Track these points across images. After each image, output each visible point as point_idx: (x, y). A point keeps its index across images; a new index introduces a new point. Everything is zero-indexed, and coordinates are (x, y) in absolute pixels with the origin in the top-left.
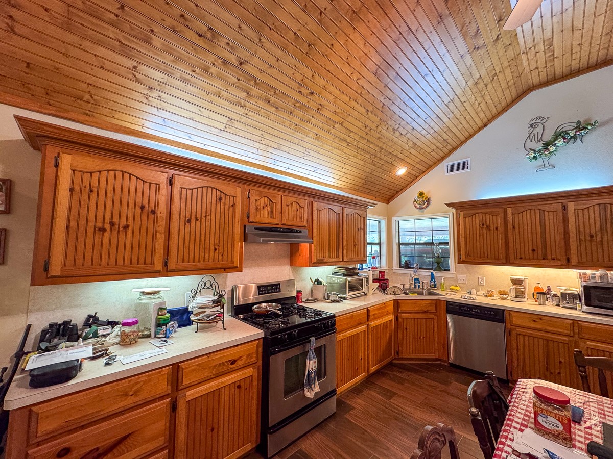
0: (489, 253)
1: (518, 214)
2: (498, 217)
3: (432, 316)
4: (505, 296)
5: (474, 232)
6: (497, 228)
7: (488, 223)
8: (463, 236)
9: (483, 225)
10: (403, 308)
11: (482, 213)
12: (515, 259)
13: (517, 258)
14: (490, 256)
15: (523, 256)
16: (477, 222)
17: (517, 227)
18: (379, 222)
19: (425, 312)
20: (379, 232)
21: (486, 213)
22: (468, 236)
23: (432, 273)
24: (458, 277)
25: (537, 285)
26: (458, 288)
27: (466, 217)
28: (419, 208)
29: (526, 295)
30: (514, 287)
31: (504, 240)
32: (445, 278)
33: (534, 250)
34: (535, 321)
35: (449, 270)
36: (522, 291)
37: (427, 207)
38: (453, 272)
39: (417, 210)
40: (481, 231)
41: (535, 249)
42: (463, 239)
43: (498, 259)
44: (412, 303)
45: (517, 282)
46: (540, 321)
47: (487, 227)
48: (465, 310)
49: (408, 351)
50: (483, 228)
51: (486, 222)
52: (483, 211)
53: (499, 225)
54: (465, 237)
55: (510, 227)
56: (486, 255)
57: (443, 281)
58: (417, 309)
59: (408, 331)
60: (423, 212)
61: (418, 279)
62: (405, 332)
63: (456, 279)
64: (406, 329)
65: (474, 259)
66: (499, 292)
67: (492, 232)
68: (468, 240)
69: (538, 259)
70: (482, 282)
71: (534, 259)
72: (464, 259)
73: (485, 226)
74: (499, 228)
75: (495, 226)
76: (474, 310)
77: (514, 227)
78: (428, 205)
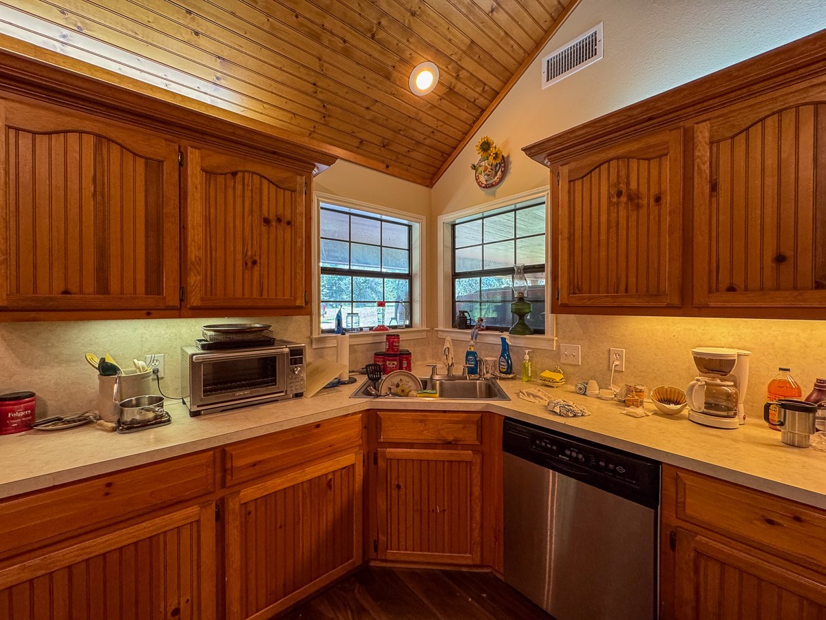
0: (633, 279)
1: (733, 137)
2: (667, 163)
3: (467, 454)
4: (672, 406)
5: (595, 220)
6: (658, 200)
7: (633, 185)
8: (566, 235)
9: (619, 194)
10: (390, 433)
11: (618, 158)
12: (710, 291)
13: (717, 290)
14: (632, 289)
15: (738, 281)
16: (604, 189)
17: (724, 186)
18: (410, 227)
19: (448, 444)
20: (410, 250)
21: (627, 158)
22: (578, 233)
23: (503, 340)
24: (562, 349)
25: (782, 376)
26: (558, 377)
27: (574, 181)
28: (486, 187)
29: (741, 407)
30: (704, 379)
31: (678, 235)
32: (533, 352)
33: (780, 259)
34: (771, 522)
35: (542, 332)
36: (728, 395)
37: (502, 179)
38: (550, 337)
39: (481, 192)
40: (614, 215)
41: (789, 253)
42: (566, 242)
43: (658, 294)
44: (414, 421)
45: (715, 366)
46: (796, 525)
47: (630, 198)
48: (545, 449)
49: (403, 543)
50: (618, 204)
51: (628, 184)
52: (621, 151)
53: (666, 186)
54: (569, 239)
55: (701, 186)
56: (623, 287)
57: (527, 357)
58: (428, 436)
59: (402, 492)
60: (494, 194)
61: (474, 354)
62: (395, 493)
63: (557, 355)
64: (398, 486)
65: (590, 299)
66: (658, 392)
67: (643, 211)
68: (578, 245)
69: (795, 288)
70: (617, 363)
71: (778, 288)
72: (566, 301)
73: (624, 199)
74: (667, 199)
75: (654, 191)
76: (568, 452)
77: (714, 187)
78: (504, 174)
